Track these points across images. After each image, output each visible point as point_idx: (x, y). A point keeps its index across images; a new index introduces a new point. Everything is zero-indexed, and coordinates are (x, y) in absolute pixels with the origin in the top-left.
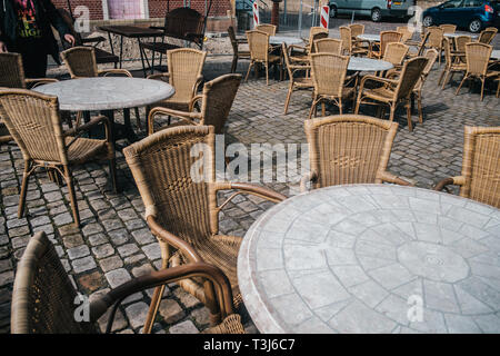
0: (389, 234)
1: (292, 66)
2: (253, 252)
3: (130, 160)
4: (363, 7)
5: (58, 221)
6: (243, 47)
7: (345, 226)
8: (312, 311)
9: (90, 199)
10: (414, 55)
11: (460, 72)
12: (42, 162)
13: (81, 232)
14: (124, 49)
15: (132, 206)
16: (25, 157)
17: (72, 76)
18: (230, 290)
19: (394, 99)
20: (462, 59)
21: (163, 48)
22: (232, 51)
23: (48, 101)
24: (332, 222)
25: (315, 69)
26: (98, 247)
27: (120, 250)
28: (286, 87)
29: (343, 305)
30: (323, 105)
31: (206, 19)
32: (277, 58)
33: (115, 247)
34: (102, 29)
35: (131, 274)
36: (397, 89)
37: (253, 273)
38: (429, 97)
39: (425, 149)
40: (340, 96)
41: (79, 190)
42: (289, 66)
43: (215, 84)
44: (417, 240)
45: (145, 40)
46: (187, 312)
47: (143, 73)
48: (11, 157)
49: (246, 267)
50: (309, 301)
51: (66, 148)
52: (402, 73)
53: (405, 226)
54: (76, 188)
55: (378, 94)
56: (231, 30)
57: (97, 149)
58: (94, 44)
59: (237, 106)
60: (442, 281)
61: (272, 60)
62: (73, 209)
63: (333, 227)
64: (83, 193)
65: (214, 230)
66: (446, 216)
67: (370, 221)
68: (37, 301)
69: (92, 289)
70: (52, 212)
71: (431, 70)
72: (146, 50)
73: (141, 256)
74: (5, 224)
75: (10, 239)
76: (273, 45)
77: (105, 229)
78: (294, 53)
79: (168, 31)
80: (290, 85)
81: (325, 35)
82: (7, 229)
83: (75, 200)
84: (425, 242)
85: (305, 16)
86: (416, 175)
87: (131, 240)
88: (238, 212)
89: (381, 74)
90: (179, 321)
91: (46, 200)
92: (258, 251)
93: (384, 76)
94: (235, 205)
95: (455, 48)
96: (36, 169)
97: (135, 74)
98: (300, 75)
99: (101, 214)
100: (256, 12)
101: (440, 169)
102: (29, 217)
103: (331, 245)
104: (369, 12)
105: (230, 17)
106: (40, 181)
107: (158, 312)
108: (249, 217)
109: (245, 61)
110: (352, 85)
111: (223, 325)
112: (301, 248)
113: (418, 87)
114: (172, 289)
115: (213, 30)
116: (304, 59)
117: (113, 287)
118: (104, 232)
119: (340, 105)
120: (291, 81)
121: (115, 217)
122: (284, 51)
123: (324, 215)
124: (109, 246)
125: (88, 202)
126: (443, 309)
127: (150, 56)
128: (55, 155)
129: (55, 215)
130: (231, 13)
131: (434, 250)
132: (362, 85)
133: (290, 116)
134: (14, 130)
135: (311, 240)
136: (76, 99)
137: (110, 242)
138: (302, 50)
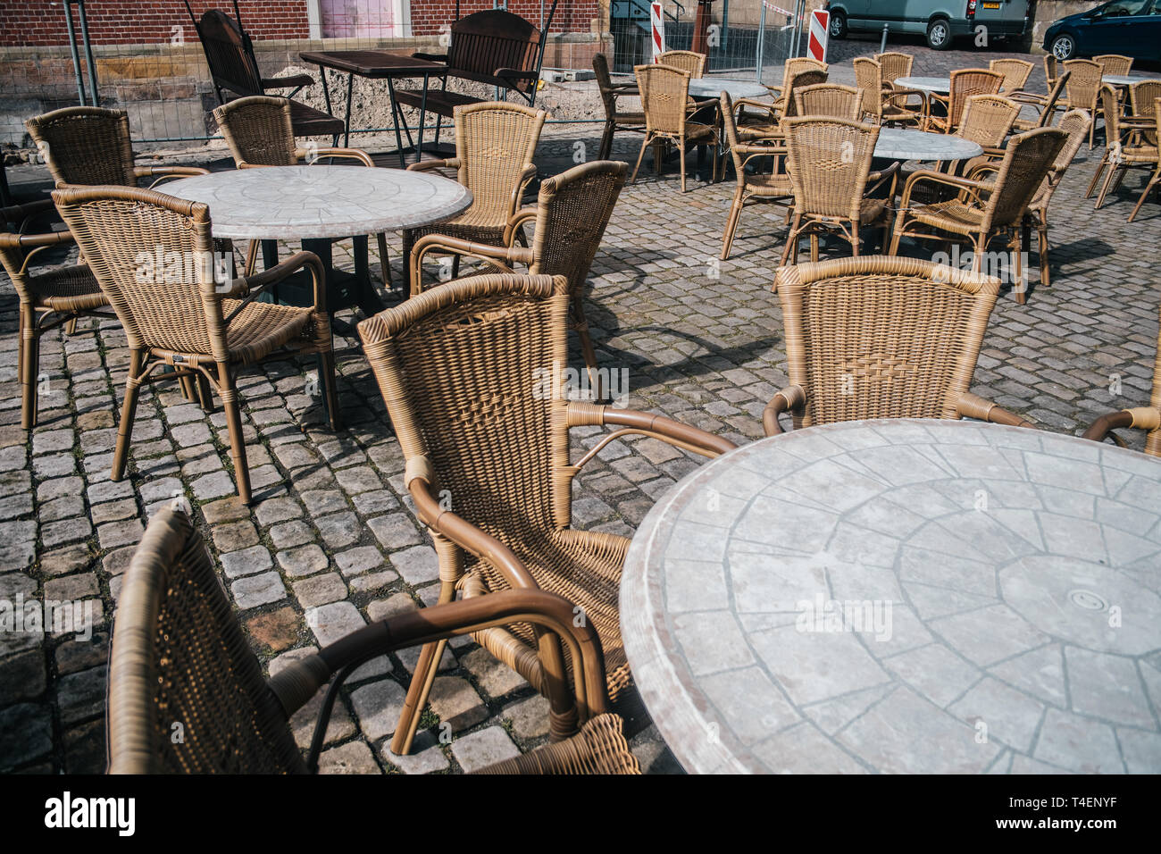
0: (978, 537)
1: (744, 148)
2: (657, 568)
3: (374, 350)
4: (908, 14)
5: (201, 491)
6: (629, 104)
7: (874, 515)
8: (799, 709)
9: (273, 442)
10: (1031, 126)
11: (1140, 167)
12: (168, 355)
13: (252, 517)
14: (355, 104)
15: (368, 462)
16: (132, 343)
17: (239, 162)
18: (601, 657)
19: (983, 228)
20: (1147, 137)
21: (443, 104)
22: (600, 112)
23: (188, 214)
24: (844, 504)
25: (797, 155)
26: (290, 552)
27: (341, 560)
28: (728, 197)
29: (870, 697)
30: (813, 238)
31: (543, 37)
32: (707, 128)
33: (330, 552)
34: (307, 59)
35: (365, 615)
36: (990, 204)
37: (658, 616)
38: (1066, 223)
39: (1057, 346)
40: (854, 217)
41: (250, 421)
42: (735, 148)
43: (565, 183)
44: (1046, 553)
45: (402, 85)
46: (493, 708)
47: (397, 159)
48: (99, 343)
49: (640, 602)
50: (790, 684)
51: (223, 324)
52: (1003, 165)
53: (1017, 520)
54: (243, 417)
55: (946, 215)
56: (600, 63)
57: (294, 328)
58: (287, 91)
59: (613, 238)
60: (1110, 652)
61: (694, 135)
62: (235, 462)
63: (844, 516)
64: (258, 428)
65: (560, 517)
66: (1115, 499)
67: (933, 506)
68: (164, 661)
69: (275, 646)
70: (189, 469)
71: (1073, 161)
72: (406, 108)
73: (388, 576)
74: (84, 494)
75: (94, 528)
76: (697, 99)
77: (306, 511)
78: (746, 119)
79: (454, 63)
80: (737, 192)
81: (821, 77)
82: (87, 505)
83: (242, 444)
84: (1068, 558)
85: (772, 34)
86: (1034, 406)
87: (366, 539)
88: (614, 481)
89: (952, 169)
90: (474, 728)
91: (174, 443)
92: (668, 566)
93: (959, 173)
94: (607, 466)
95: (1129, 111)
96: (154, 370)
97: (380, 159)
98: (760, 168)
99: (300, 477)
100: (657, 23)
101: (1092, 393)
102: (137, 478)
103: (840, 557)
104: (922, 27)
105: (597, 36)
106: (162, 399)
107: (427, 705)
108: (638, 493)
109: (631, 135)
110: (882, 192)
111: (580, 737)
112: (769, 563)
113: (1041, 200)
114: (460, 653)
115: (558, 64)
116: (772, 131)
117: (325, 643)
118: (305, 518)
119: (854, 240)
120: (740, 182)
121: (331, 484)
122: (725, 111)
123: (825, 488)
124: (315, 550)
125: (269, 450)
126: (1113, 718)
127: (413, 121)
128: (198, 340)
129: (195, 477)
130: (601, 24)
131: (1088, 577)
132: (907, 192)
133: (737, 262)
134: (109, 281)
135: (794, 544)
136: (249, 213)
137: (319, 541)
138: (765, 112)
